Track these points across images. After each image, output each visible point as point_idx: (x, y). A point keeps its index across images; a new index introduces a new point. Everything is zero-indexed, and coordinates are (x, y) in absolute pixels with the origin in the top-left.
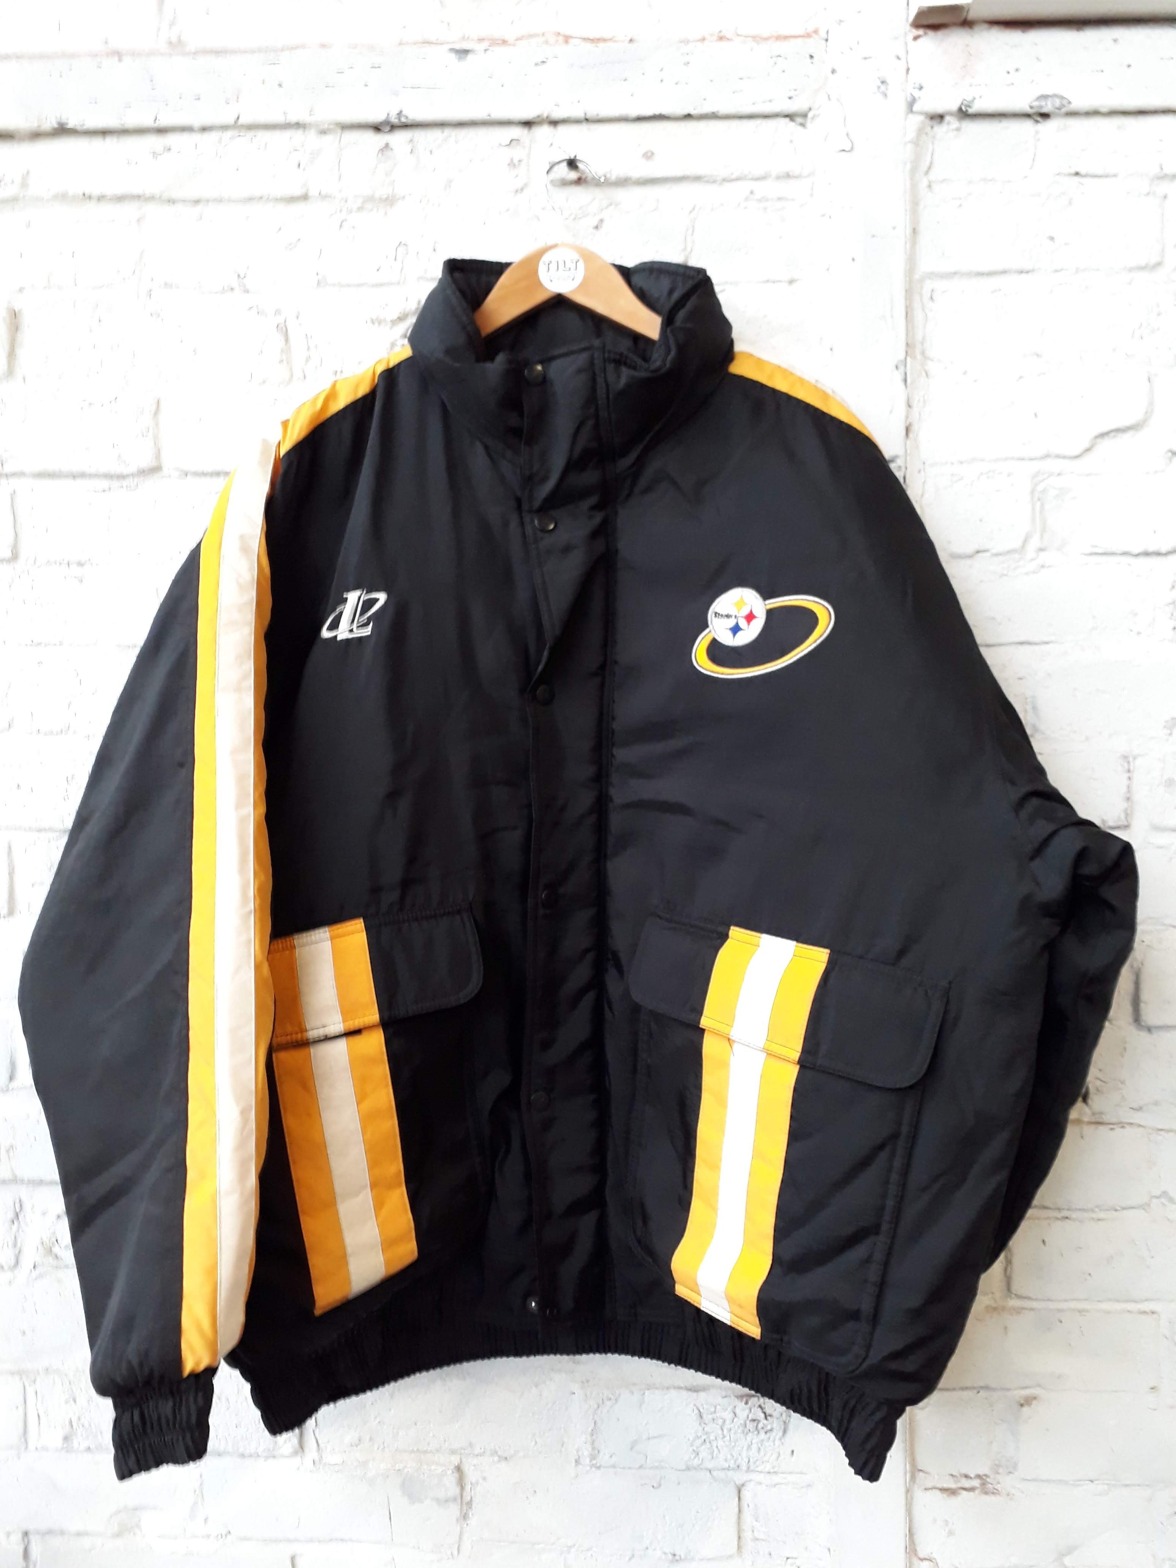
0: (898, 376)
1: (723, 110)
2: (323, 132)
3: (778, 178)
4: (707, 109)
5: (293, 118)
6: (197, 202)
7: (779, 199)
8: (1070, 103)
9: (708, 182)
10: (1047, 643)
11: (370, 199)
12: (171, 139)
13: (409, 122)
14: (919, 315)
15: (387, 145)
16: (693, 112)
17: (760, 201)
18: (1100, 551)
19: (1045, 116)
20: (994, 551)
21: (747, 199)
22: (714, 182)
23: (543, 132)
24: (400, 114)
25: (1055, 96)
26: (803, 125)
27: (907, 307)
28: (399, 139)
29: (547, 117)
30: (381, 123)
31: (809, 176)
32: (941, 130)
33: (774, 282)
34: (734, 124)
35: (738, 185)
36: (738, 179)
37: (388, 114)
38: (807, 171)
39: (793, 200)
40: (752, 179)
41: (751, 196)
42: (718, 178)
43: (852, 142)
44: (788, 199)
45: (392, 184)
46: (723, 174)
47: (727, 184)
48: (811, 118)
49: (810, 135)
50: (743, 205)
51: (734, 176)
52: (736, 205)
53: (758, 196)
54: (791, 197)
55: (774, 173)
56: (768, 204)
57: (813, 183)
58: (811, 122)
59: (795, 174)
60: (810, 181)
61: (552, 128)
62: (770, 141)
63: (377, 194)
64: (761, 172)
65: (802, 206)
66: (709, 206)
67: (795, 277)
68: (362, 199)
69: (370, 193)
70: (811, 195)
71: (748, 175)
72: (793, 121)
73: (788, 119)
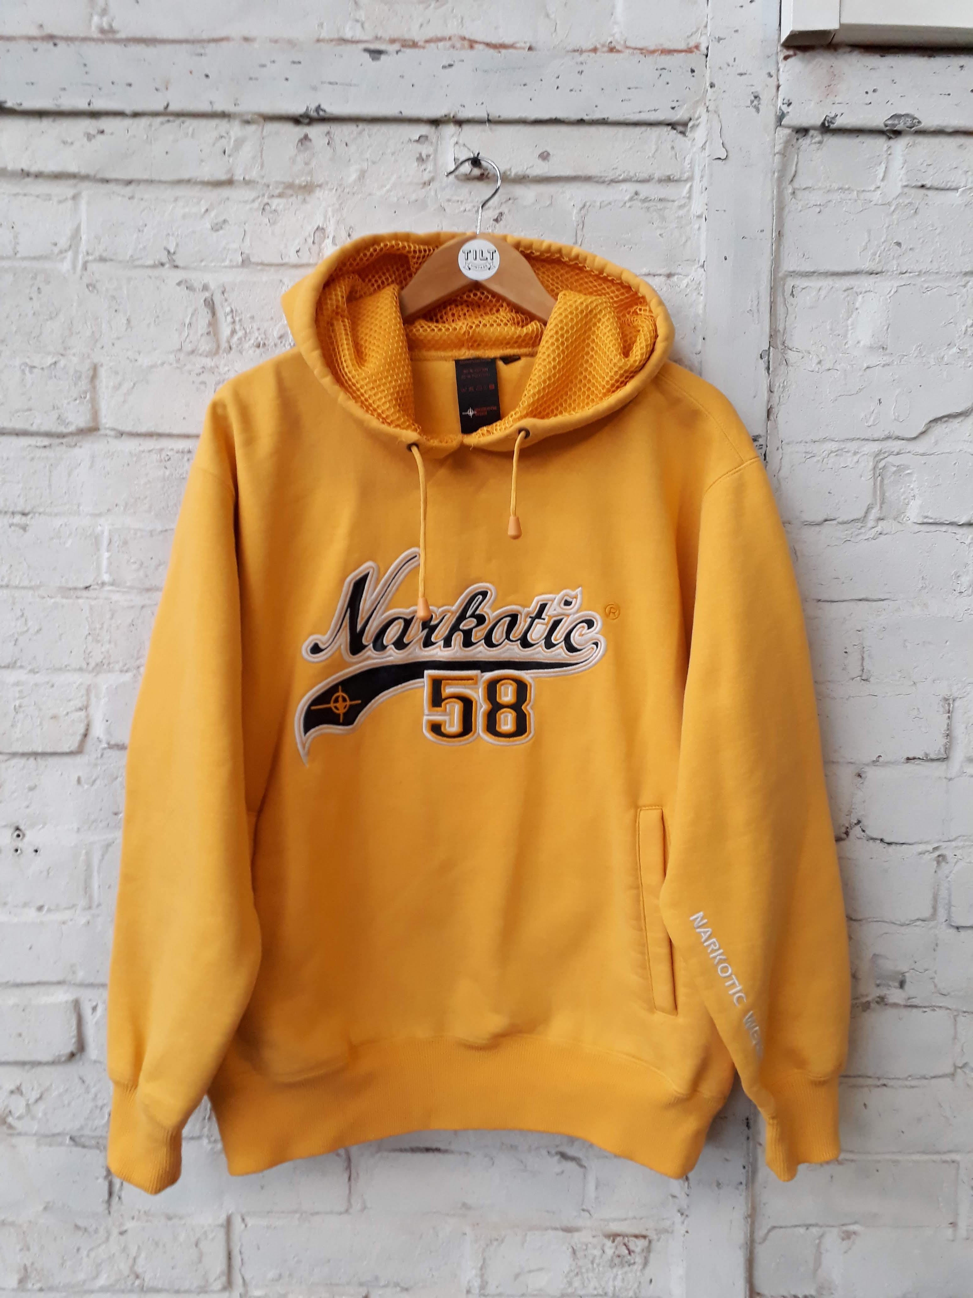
0: (762, 364)
1: (613, 117)
2: (248, 122)
3: (660, 181)
4: (597, 116)
5: (219, 107)
6: (129, 182)
7: (660, 200)
8: (919, 122)
9: (597, 182)
10: (883, 600)
11: (290, 186)
12: (105, 123)
13: (327, 116)
14: (781, 310)
15: (306, 137)
16: (586, 118)
17: (643, 201)
18: (931, 521)
19: (897, 133)
20: (840, 520)
21: (631, 199)
22: (603, 182)
23: (450, 130)
24: (318, 108)
25: (907, 115)
26: (683, 133)
27: (771, 302)
28: (316, 132)
29: (453, 117)
30: (301, 116)
31: (686, 181)
32: (805, 143)
33: (654, 276)
34: (621, 130)
35: (624, 186)
36: (624, 181)
37: (308, 108)
38: (686, 176)
39: (673, 201)
40: (637, 181)
41: (636, 197)
42: (607, 179)
43: (727, 151)
44: (669, 201)
45: (310, 173)
46: (611, 175)
47: (614, 184)
48: (691, 127)
49: (690, 143)
50: (628, 205)
51: (621, 178)
52: (622, 203)
53: (642, 196)
54: (671, 199)
55: (656, 176)
56: (651, 204)
57: (691, 187)
58: (691, 131)
59: (675, 178)
60: (688, 185)
61: (457, 127)
62: (654, 148)
63: (297, 182)
64: (645, 175)
65: (681, 207)
66: (598, 204)
67: (673, 272)
68: (282, 186)
69: (291, 180)
70: (689, 198)
71: (633, 177)
72: (675, 129)
73: (670, 127)
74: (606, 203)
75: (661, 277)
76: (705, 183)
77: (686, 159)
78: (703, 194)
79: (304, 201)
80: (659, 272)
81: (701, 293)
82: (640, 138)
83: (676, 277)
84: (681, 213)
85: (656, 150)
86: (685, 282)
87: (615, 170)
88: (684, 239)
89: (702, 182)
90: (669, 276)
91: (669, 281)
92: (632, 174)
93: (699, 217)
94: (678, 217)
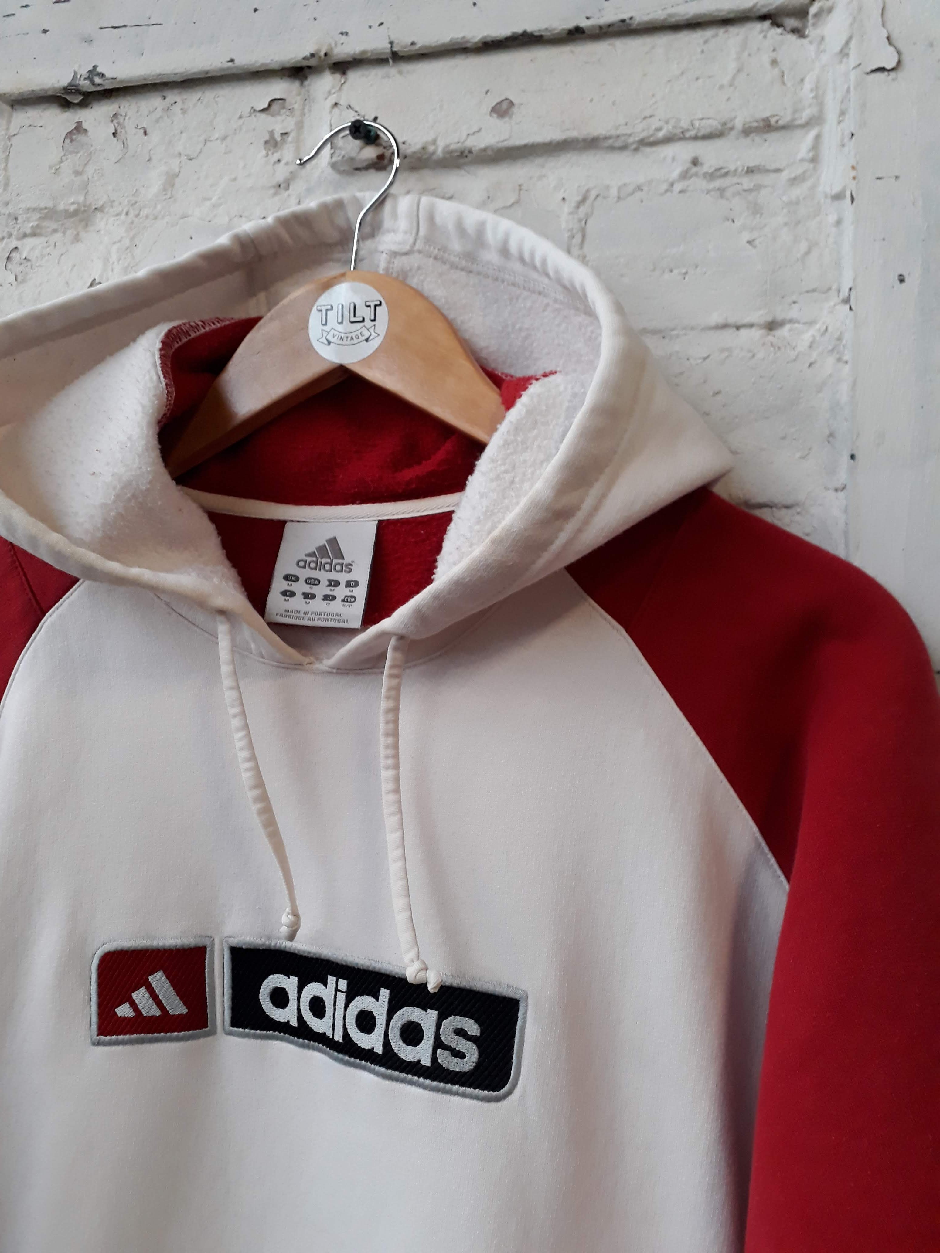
3: (747, 132)
7: (750, 171)
9: (612, 148)
11: (50, 214)
13: (108, 86)
15: (79, 128)
16: (584, 23)
17: (711, 176)
21: (684, 176)
22: (624, 148)
23: (323, 83)
24: (93, 72)
26: (798, 32)
28: (96, 116)
29: (326, 54)
30: (66, 90)
31: (807, 125)
33: (738, 328)
34: (662, 41)
35: (668, 150)
36: (669, 140)
37: (75, 73)
38: (805, 115)
39: (778, 170)
40: (696, 138)
41: (695, 170)
42: (631, 140)
43: (899, 53)
44: (768, 171)
45: (85, 187)
46: (640, 130)
47: (648, 150)
48: (816, 15)
49: (812, 48)
50: (678, 187)
51: (661, 134)
52: (664, 187)
53: (707, 167)
54: (774, 166)
55: (739, 124)
56: (728, 181)
57: (818, 137)
58: (814, 25)
59: (781, 123)
60: (813, 133)
61: (338, 76)
62: (732, 66)
63: (61, 207)
64: (713, 124)
65: (794, 181)
66: (614, 192)
67: (780, 316)
68: (38, 215)
69: (50, 204)
70: (814, 160)
71: (688, 130)
72: (779, 25)
73: (767, 23)
74: (631, 188)
75: (754, 329)
76: (849, 125)
77: (807, 80)
78: (846, 149)
79: (77, 239)
80: (747, 320)
81: (845, 358)
82: (703, 52)
83: (787, 327)
84: (797, 192)
85: (739, 71)
86: (807, 337)
87: (649, 120)
88: (803, 246)
89: (842, 124)
90: (772, 326)
91: (770, 338)
92: (684, 124)
93: (838, 197)
94: (790, 203)
